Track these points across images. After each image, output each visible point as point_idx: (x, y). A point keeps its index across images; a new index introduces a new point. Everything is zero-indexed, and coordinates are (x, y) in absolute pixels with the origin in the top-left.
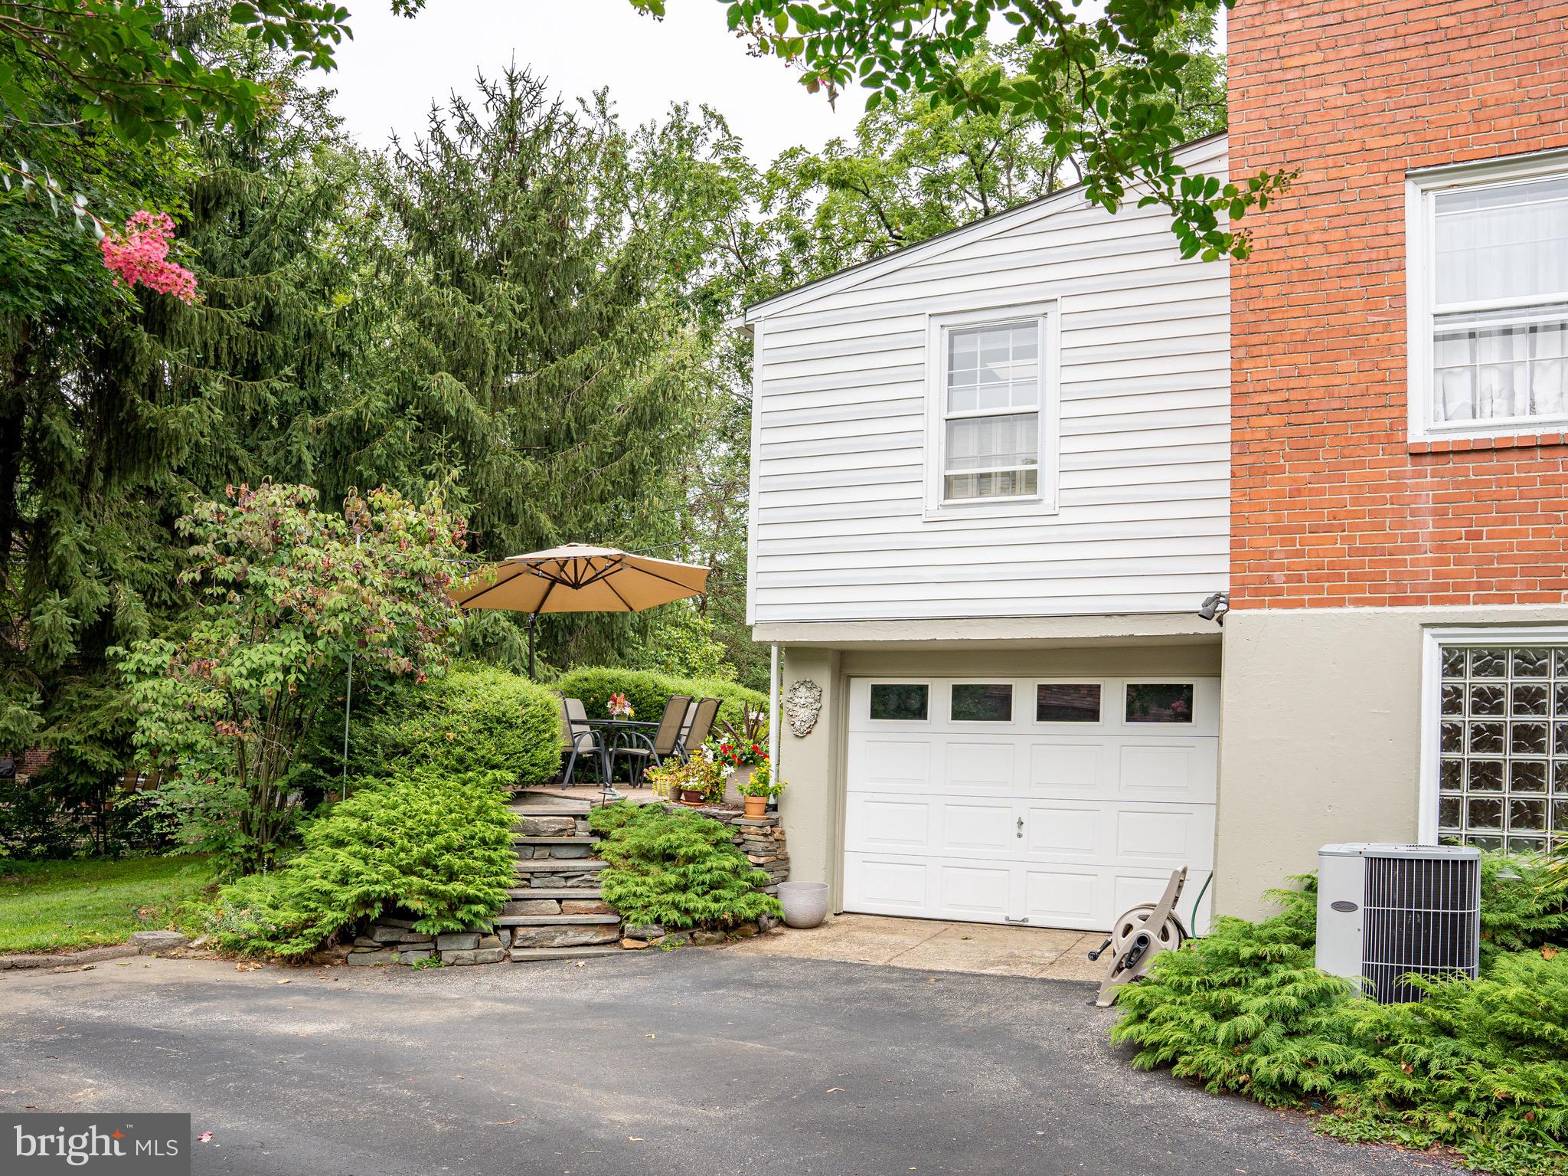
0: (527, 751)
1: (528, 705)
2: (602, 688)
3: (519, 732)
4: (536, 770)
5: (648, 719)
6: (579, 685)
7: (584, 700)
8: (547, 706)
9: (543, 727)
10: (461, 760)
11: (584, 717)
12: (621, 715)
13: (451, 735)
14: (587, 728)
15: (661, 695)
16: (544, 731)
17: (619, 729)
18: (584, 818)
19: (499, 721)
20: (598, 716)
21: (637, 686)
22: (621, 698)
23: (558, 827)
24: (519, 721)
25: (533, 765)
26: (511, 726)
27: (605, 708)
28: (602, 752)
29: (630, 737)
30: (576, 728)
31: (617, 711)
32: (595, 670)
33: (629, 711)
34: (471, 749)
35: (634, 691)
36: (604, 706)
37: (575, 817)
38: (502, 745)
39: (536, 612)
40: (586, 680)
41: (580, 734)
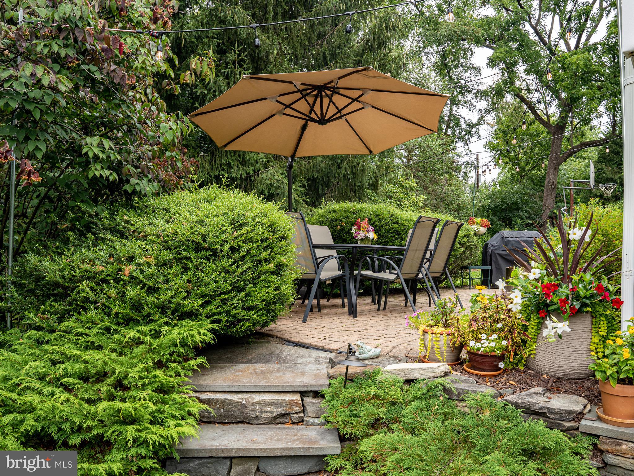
0: (241, 290)
1: (242, 225)
2: (347, 217)
3: (225, 263)
4: (253, 315)
5: (386, 243)
6: (328, 215)
7: (332, 228)
8: (273, 228)
9: (265, 255)
10: (137, 306)
11: (331, 242)
12: (365, 239)
13: (128, 269)
14: (333, 252)
15: (397, 223)
16: (267, 261)
17: (361, 253)
18: (317, 394)
19: (198, 248)
20: (344, 241)
21: (376, 216)
22: (365, 224)
23: (277, 411)
24: (226, 247)
25: (250, 309)
26: (215, 255)
27: (350, 234)
28: (347, 278)
29: (372, 259)
30: (320, 253)
31: (361, 235)
32: (341, 204)
33: (372, 235)
34: (153, 290)
35: (374, 219)
36: (349, 232)
37: (303, 394)
38: (199, 283)
39: (293, 156)
40: (334, 211)
41: (326, 258)
